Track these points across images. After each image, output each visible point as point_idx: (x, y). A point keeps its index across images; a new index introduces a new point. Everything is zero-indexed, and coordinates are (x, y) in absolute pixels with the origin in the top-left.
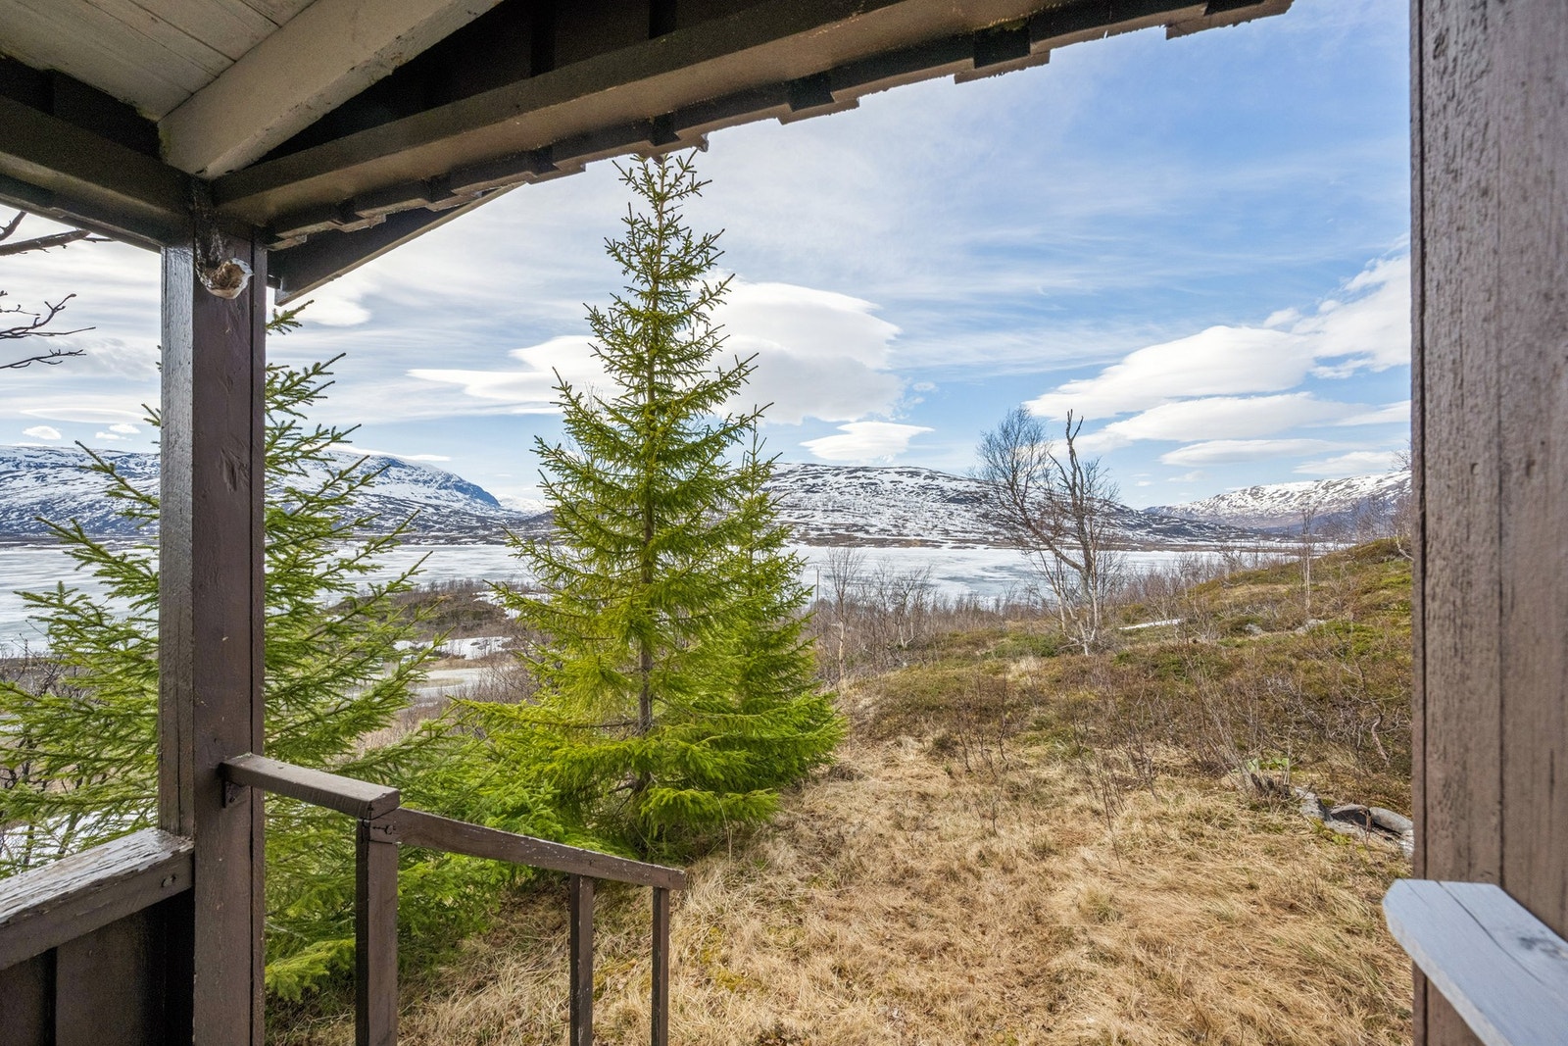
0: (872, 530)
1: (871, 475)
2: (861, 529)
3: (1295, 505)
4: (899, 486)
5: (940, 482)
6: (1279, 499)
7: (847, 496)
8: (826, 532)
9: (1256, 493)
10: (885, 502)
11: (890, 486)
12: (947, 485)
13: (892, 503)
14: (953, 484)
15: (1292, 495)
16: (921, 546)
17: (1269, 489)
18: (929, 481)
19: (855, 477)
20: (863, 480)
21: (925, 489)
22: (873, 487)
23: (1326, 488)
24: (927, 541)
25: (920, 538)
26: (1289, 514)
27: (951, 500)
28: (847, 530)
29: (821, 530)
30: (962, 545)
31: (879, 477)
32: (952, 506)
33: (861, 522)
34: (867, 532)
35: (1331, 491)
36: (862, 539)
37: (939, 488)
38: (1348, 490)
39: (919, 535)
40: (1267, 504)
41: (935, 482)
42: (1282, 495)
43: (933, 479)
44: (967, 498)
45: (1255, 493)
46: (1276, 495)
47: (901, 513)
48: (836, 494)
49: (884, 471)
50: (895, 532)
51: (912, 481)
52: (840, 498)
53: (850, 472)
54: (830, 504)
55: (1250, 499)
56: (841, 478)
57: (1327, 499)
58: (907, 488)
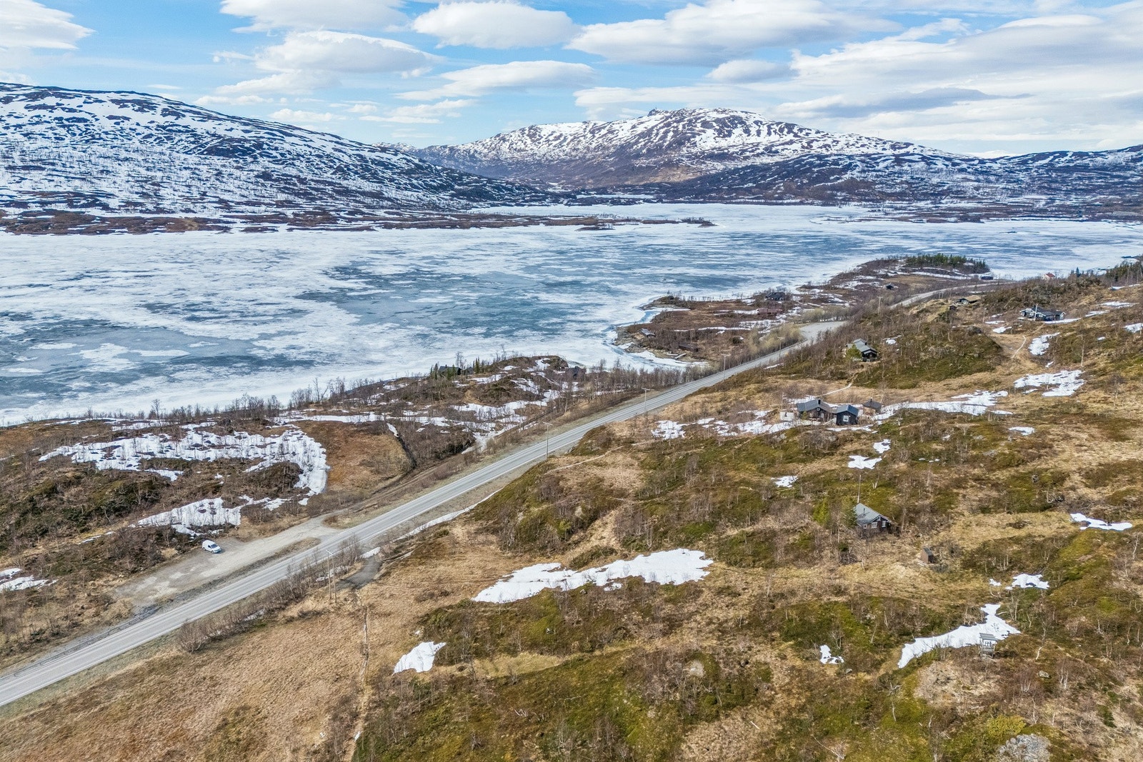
0: (113, 203)
1: (73, 103)
2: (94, 200)
3: (568, 150)
4: (126, 125)
5: (187, 120)
6: (555, 143)
7: (41, 142)
8: (34, 208)
9: (535, 134)
10: (111, 153)
11: (109, 125)
12: (202, 127)
13: (123, 154)
14: (209, 125)
15: (565, 139)
16: (201, 228)
17: (546, 130)
18: (171, 119)
19: (44, 107)
20: (58, 113)
21: (168, 132)
22: (81, 125)
23: (592, 132)
24: (205, 221)
25: (191, 215)
26: (563, 161)
27: (214, 151)
28: (71, 204)
29: (23, 204)
30: (256, 225)
31: (86, 107)
32: (217, 161)
33: (86, 188)
34: (106, 207)
35: (597, 136)
36: (103, 220)
37: (187, 130)
38: (610, 136)
39: (188, 211)
40: (543, 149)
41: (181, 121)
42: (557, 138)
43: (178, 115)
44: (235, 150)
45: (533, 133)
46: (551, 138)
47: (144, 172)
48: (18, 136)
49: (89, 95)
50: (151, 207)
51: (144, 118)
52: (27, 145)
53: (33, 97)
54: (16, 155)
55: (529, 141)
56: (18, 106)
57: (594, 145)
58: (140, 130)
